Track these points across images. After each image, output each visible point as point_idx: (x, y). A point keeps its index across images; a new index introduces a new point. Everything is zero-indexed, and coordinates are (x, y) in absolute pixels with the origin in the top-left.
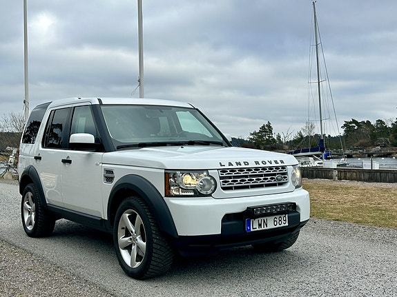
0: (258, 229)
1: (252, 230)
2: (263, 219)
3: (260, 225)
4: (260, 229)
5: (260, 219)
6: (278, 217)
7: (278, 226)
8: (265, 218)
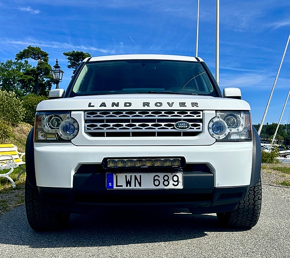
0: (124, 187)
1: (115, 187)
2: (133, 175)
3: (128, 183)
4: (129, 187)
5: (129, 175)
6: (161, 175)
7: (161, 187)
8: (138, 175)
